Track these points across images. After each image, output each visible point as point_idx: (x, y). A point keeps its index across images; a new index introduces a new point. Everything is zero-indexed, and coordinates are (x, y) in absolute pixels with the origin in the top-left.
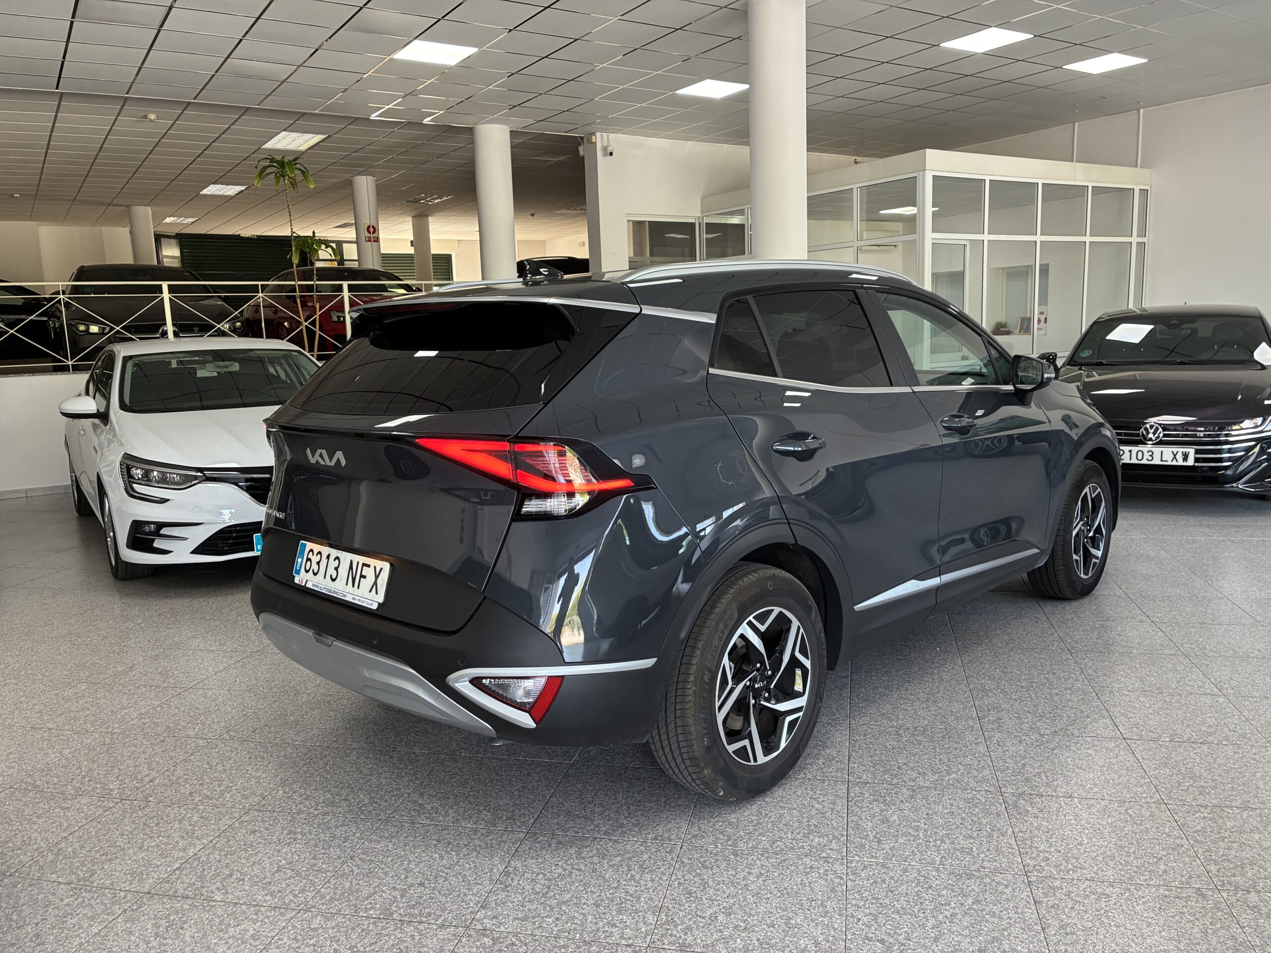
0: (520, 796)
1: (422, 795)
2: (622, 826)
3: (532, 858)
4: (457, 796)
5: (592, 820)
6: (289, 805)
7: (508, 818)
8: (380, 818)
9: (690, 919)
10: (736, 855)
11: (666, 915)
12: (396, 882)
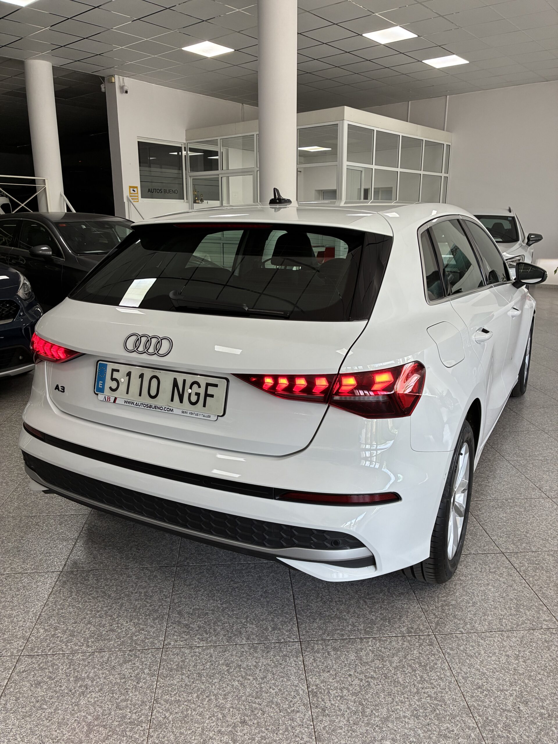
0: (268, 602)
1: (180, 613)
2: (373, 622)
3: (324, 671)
4: (213, 610)
5: (346, 620)
6: (58, 645)
7: (274, 629)
8: (157, 646)
9: (501, 715)
10: (482, 638)
11: (480, 716)
12: (217, 724)
